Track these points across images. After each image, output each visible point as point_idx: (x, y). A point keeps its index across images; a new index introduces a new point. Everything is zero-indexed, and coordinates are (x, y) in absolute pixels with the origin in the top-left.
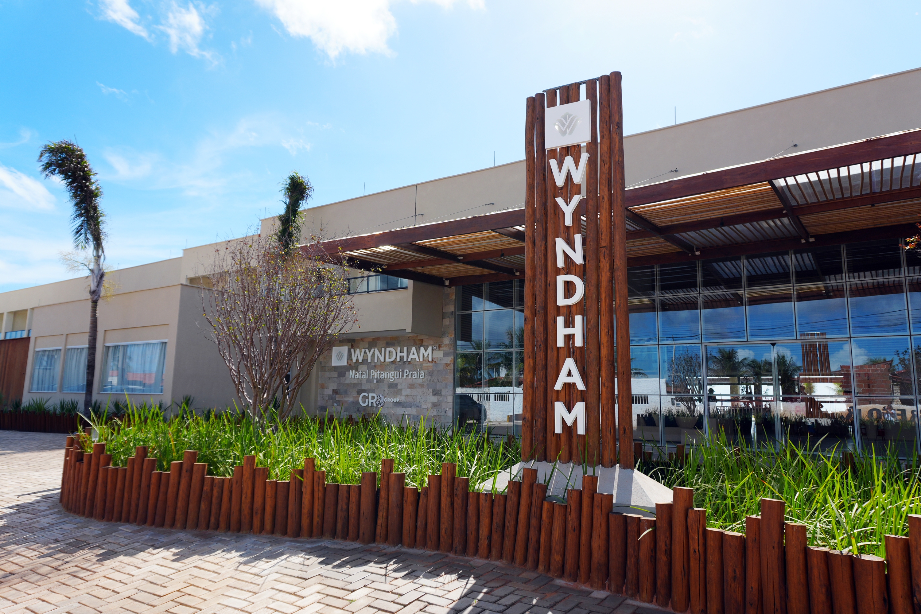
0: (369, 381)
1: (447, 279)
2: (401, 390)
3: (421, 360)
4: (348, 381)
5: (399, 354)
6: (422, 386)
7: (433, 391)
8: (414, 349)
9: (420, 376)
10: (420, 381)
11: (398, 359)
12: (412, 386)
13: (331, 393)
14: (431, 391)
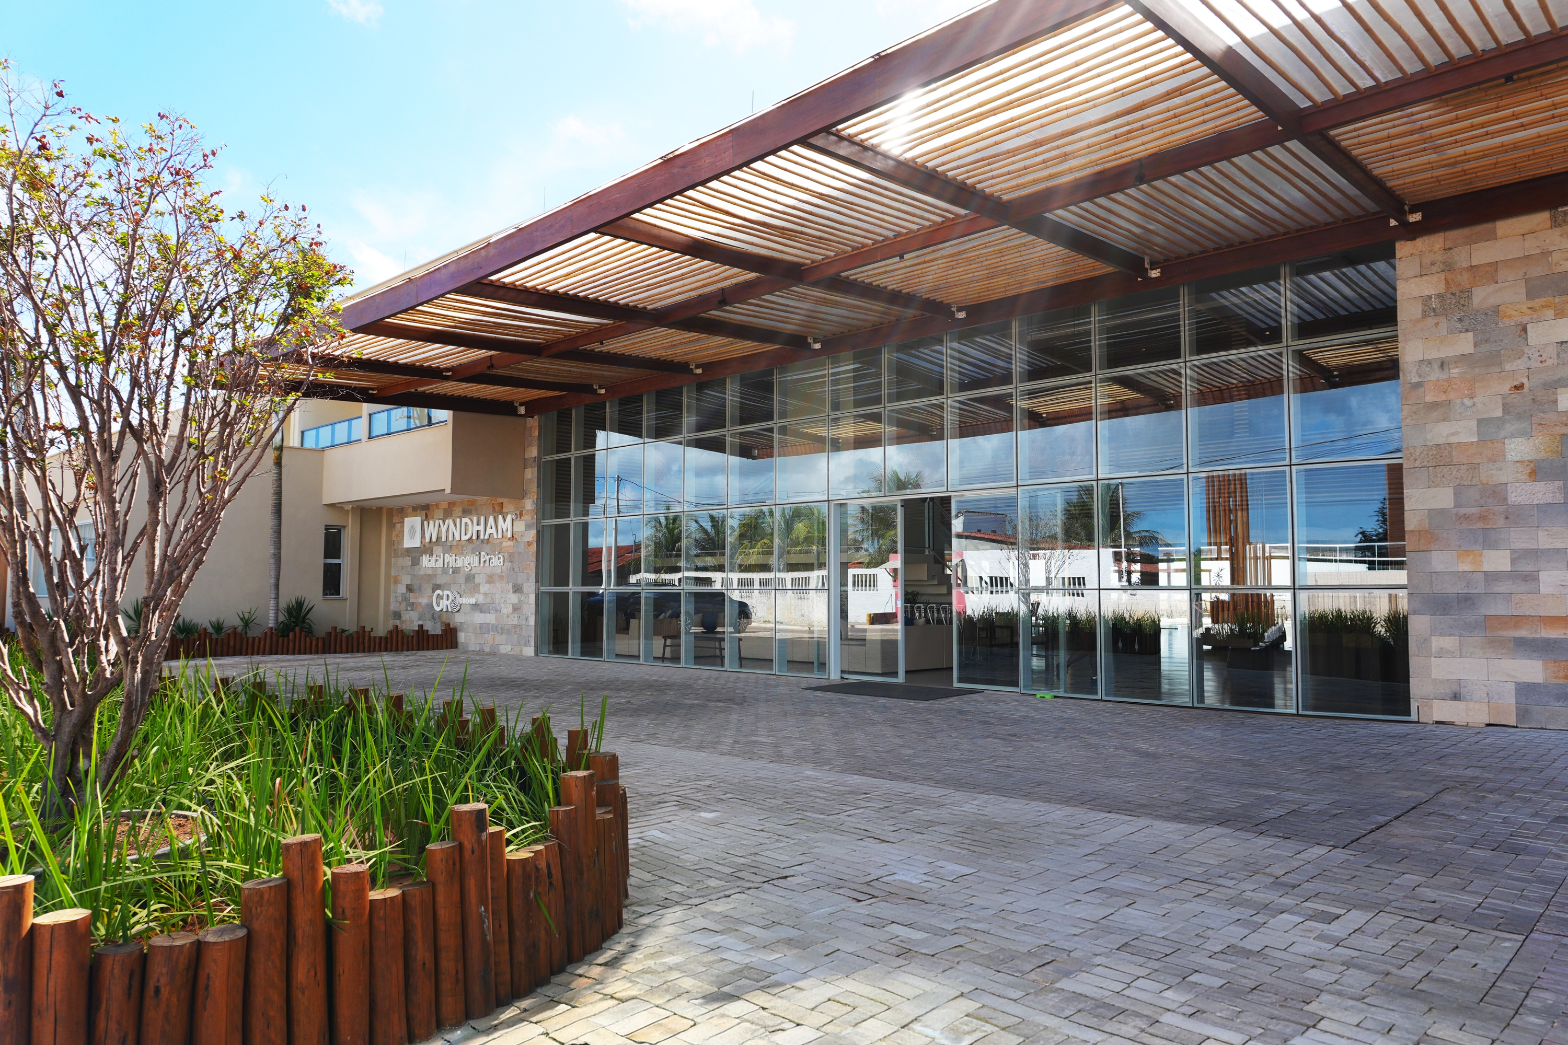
0: (444, 570)
1: (521, 404)
2: (479, 584)
4: (421, 573)
6: (501, 577)
7: (514, 586)
10: (499, 571)
12: (490, 579)
13: (404, 591)
14: (511, 585)
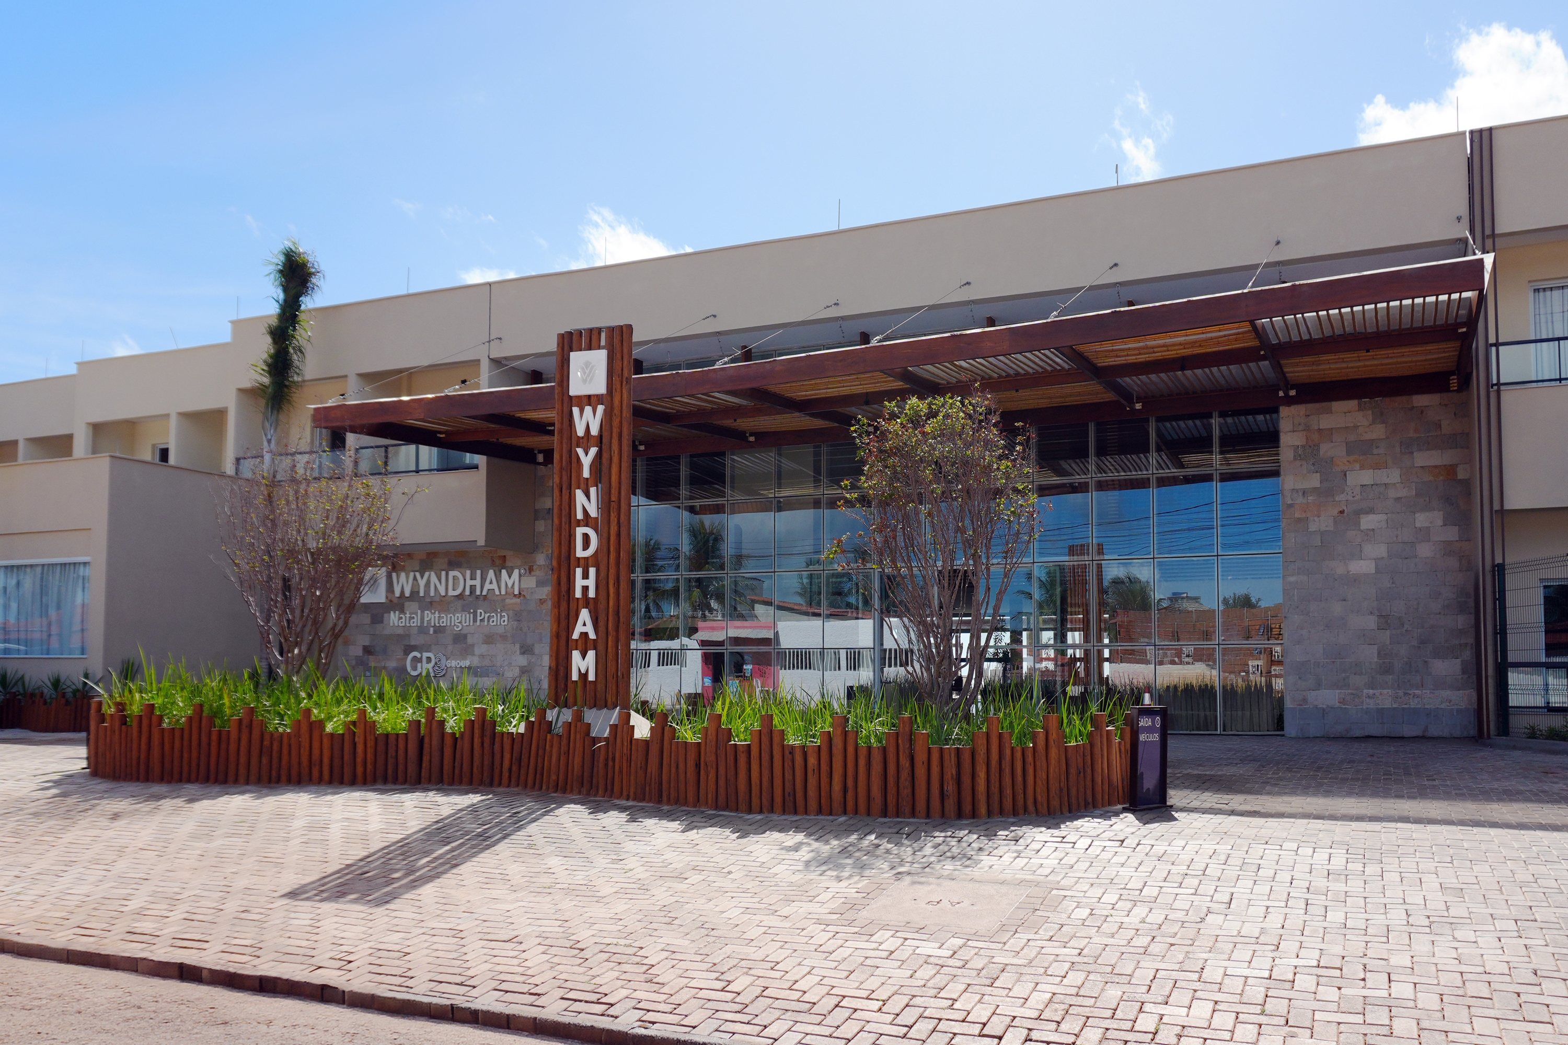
0: (422, 630)
1: (540, 452)
2: (473, 646)
3: (503, 592)
4: (387, 632)
5: (470, 583)
6: (504, 638)
7: (521, 647)
8: (491, 574)
9: (501, 621)
10: (501, 630)
11: (467, 592)
12: (489, 639)
13: (360, 652)
14: (518, 646)
